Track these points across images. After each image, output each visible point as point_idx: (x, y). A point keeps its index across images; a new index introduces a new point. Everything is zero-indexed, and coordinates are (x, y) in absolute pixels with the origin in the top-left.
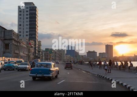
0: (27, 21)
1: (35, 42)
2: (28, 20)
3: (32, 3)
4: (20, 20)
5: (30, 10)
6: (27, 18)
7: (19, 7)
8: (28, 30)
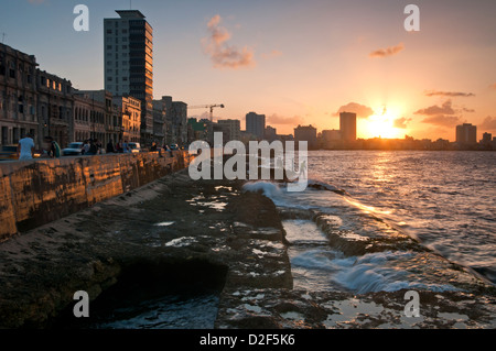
0: (124, 55)
1: (144, 102)
2: (127, 51)
3: (138, 12)
4: (110, 51)
5: (131, 28)
6: (125, 47)
7: (107, 22)
8: (127, 74)
